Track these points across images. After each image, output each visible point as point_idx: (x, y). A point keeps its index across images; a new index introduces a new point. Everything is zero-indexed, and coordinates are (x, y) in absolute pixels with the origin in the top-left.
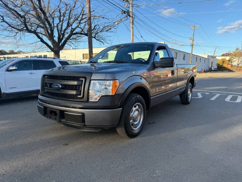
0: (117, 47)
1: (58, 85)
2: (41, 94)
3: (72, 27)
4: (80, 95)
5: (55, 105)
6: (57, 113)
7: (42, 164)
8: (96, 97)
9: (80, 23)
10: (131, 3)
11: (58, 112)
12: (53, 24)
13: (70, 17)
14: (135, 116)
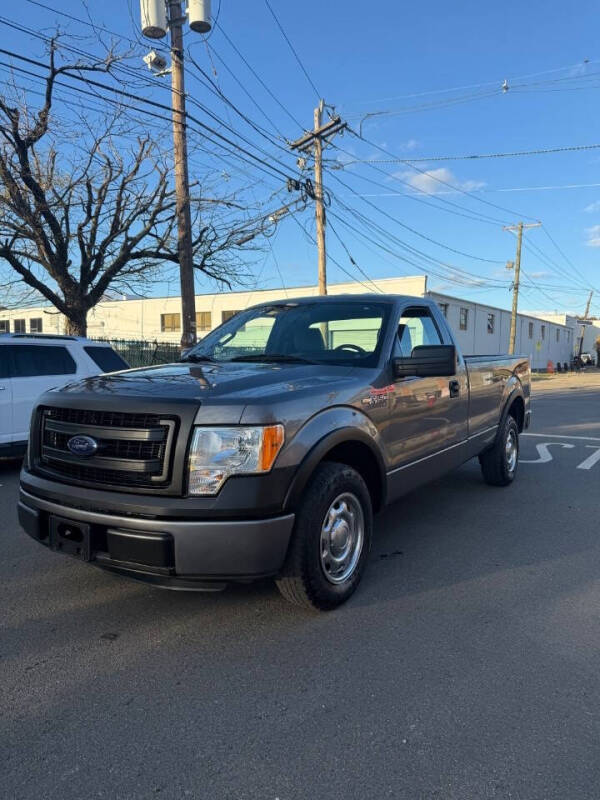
0: (279, 306)
1: (86, 441)
2: (30, 468)
3: (126, 235)
4: (159, 473)
5: (76, 508)
6: (83, 531)
7: (35, 707)
8: (211, 479)
9: (153, 222)
10: (316, 154)
11: (86, 530)
12: (67, 224)
13: (122, 204)
14: (337, 536)
